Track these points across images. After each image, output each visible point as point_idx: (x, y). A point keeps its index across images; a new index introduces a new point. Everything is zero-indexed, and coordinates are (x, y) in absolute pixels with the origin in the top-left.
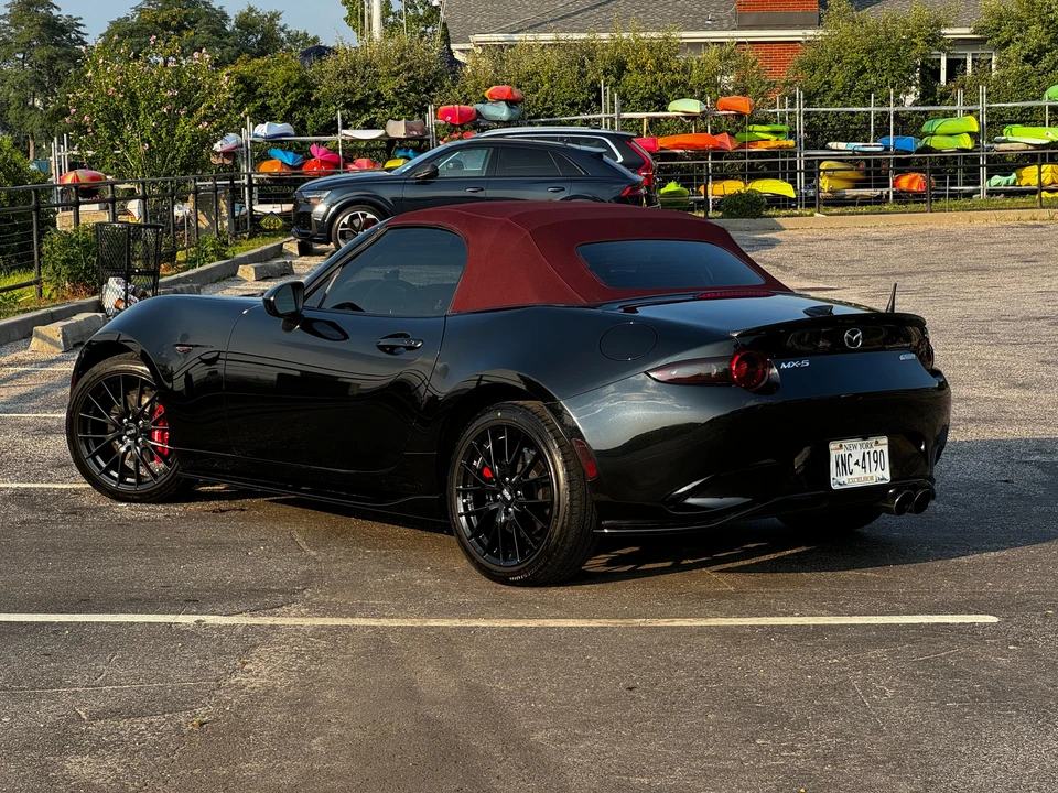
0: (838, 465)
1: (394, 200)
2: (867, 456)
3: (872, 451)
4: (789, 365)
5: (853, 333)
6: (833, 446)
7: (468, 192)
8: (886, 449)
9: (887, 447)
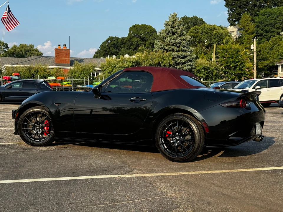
1: (3, 92)
7: (18, 91)
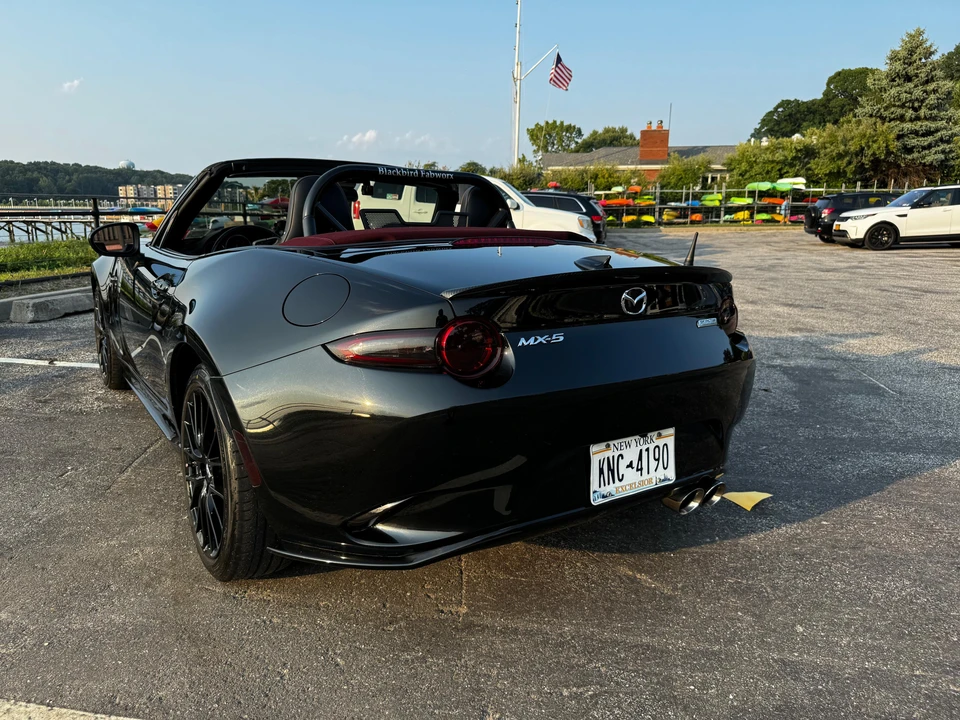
0: (601, 471)
2: (645, 454)
3: (652, 447)
4: (531, 341)
5: (634, 294)
6: (594, 449)
8: (671, 442)
9: (673, 438)
